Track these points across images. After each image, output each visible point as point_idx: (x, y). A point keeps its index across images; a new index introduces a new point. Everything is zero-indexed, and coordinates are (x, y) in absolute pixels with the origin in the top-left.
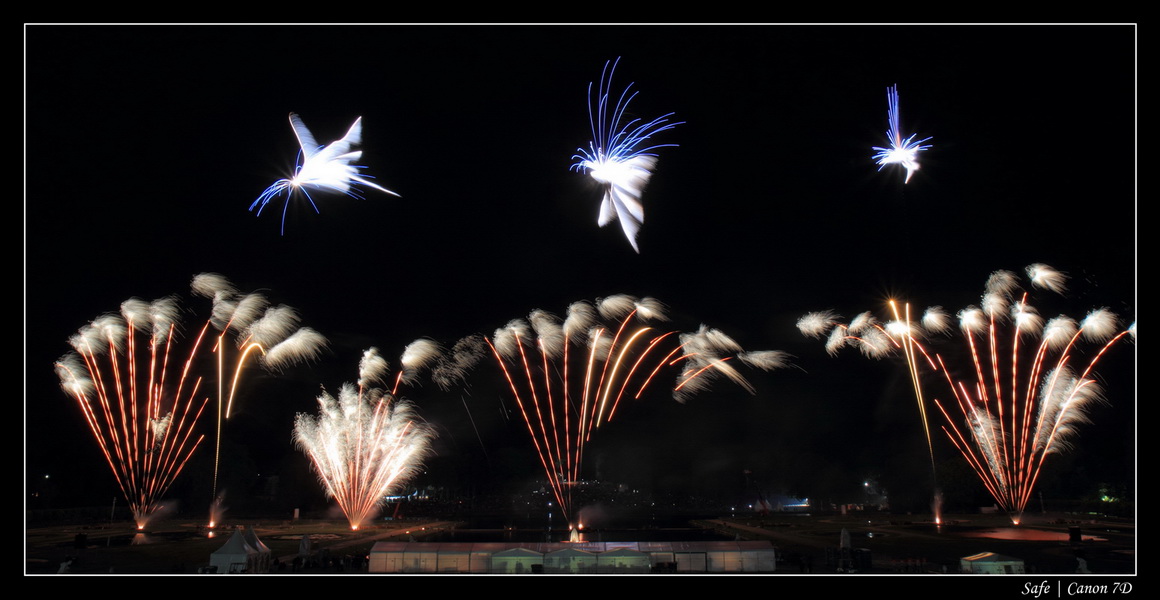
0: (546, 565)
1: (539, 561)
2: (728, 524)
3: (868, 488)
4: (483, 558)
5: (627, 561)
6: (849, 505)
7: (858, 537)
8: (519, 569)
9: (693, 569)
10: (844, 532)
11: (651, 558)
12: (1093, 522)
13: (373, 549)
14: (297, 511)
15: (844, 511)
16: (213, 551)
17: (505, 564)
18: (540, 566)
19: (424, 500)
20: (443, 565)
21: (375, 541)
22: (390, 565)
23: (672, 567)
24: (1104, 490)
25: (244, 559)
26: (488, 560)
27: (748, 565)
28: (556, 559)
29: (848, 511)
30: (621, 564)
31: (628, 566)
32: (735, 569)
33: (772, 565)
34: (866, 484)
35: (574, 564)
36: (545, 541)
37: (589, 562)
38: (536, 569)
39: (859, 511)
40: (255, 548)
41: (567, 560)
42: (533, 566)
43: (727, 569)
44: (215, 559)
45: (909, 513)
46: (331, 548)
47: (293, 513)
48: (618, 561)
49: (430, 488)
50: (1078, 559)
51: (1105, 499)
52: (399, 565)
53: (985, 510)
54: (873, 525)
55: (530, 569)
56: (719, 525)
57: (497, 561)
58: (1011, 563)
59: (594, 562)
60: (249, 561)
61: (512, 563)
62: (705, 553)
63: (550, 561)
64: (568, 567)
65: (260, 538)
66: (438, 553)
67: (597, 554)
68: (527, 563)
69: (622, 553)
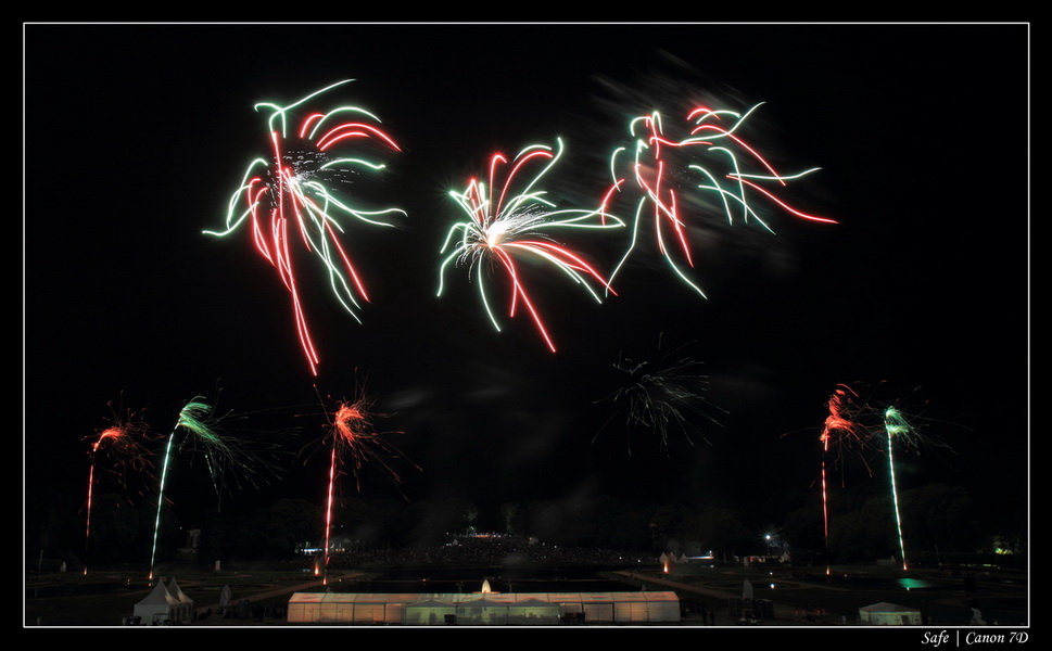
0: (458, 616)
1: (452, 611)
2: (634, 575)
3: (771, 541)
4: (397, 608)
5: (537, 612)
6: (752, 558)
7: (761, 587)
8: (433, 621)
9: (601, 619)
10: (747, 583)
11: (560, 609)
12: (987, 573)
13: (292, 600)
14: (218, 562)
15: (746, 563)
16: (137, 602)
17: (419, 614)
18: (453, 616)
19: (341, 554)
20: (358, 617)
21: (293, 593)
22: (308, 617)
23: (580, 618)
24: (998, 543)
25: (167, 610)
26: (402, 611)
27: (654, 616)
28: (468, 609)
29: (750, 564)
30: (531, 614)
31: (538, 617)
32: (641, 619)
33: (677, 616)
34: (768, 537)
35: (486, 614)
36: (457, 592)
37: (500, 612)
38: (450, 619)
39: (762, 563)
40: (178, 598)
41: (479, 612)
42: (446, 616)
43: (633, 619)
44: (139, 610)
45: (809, 565)
46: (251, 599)
47: (214, 564)
48: (528, 611)
49: (346, 541)
50: (973, 609)
51: (999, 551)
52: (316, 616)
53: (882, 562)
54: (774, 576)
55: (443, 620)
56: (626, 577)
57: (411, 612)
58: (908, 613)
59: (505, 613)
60: (172, 613)
61: (425, 613)
62: (613, 603)
63: (463, 611)
64: (479, 618)
65: (182, 589)
66: (354, 603)
67: (508, 604)
68: (440, 613)
69: (532, 603)
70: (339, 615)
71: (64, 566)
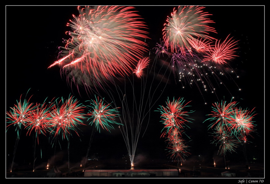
1: (124, 174)
2: (167, 165)
3: (200, 157)
5: (144, 174)
7: (197, 168)
8: (119, 175)
9: (159, 175)
10: (194, 167)
11: (149, 173)
12: (251, 164)
13: (85, 171)
16: (48, 172)
17: (116, 175)
19: (97, 160)
20: (101, 176)
22: (89, 175)
24: (254, 157)
25: (55, 174)
26: (112, 174)
27: (172, 175)
28: (128, 173)
29: (195, 162)
32: (169, 176)
35: (132, 175)
36: (125, 169)
37: (135, 174)
38: (123, 176)
39: (198, 162)
40: (58, 171)
41: (130, 174)
43: (167, 176)
44: (48, 174)
47: (66, 163)
48: (142, 174)
49: (98, 157)
51: (254, 159)
52: (91, 175)
54: (201, 165)
56: (165, 165)
57: (114, 174)
58: (233, 174)
61: (117, 174)
62: (162, 172)
63: (126, 174)
64: (130, 176)
65: (59, 169)
66: (100, 172)
67: (137, 172)
68: (121, 174)
69: (143, 172)
70: (97, 175)
71: (30, 164)
